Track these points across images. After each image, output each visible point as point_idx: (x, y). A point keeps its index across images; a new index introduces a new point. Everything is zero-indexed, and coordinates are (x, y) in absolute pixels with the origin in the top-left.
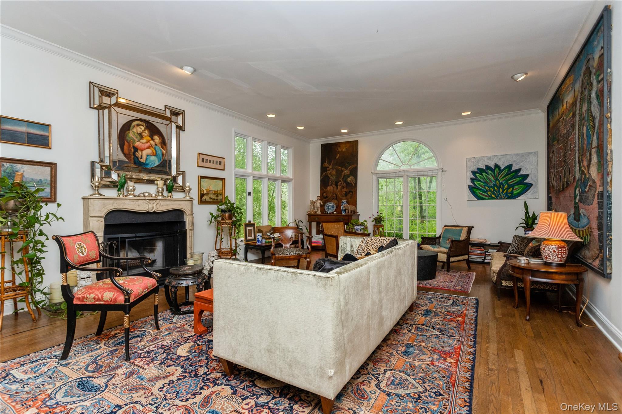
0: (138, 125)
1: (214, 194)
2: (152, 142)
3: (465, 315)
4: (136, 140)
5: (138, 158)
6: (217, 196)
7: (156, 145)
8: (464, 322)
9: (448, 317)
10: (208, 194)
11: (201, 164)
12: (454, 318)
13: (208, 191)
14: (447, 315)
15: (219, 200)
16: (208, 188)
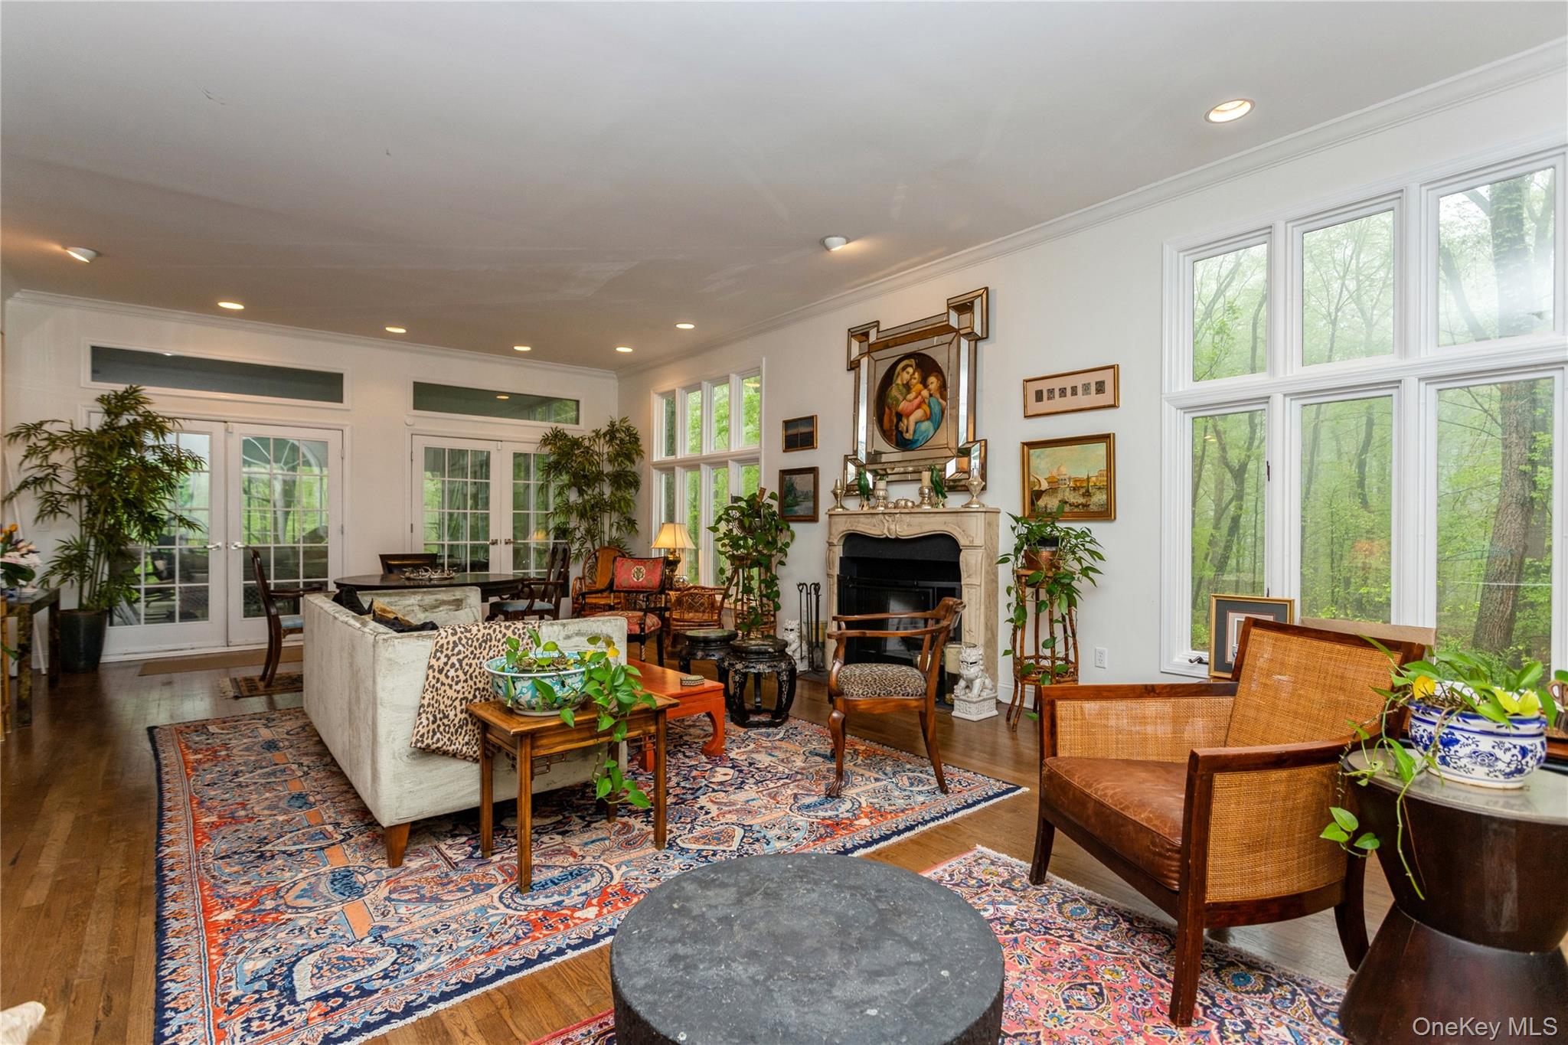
0: (904, 369)
1: (1075, 489)
2: (925, 393)
3: (211, 942)
4: (901, 398)
5: (901, 433)
6: (1087, 494)
7: (931, 395)
8: (207, 911)
9: (269, 904)
10: (1053, 490)
11: (1035, 407)
12: (246, 911)
13: (1051, 481)
14: (276, 909)
15: (1093, 508)
16: (1055, 473)
